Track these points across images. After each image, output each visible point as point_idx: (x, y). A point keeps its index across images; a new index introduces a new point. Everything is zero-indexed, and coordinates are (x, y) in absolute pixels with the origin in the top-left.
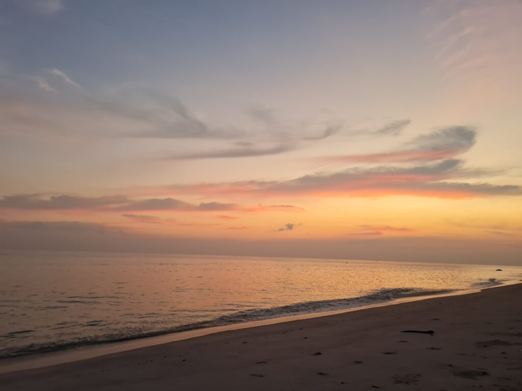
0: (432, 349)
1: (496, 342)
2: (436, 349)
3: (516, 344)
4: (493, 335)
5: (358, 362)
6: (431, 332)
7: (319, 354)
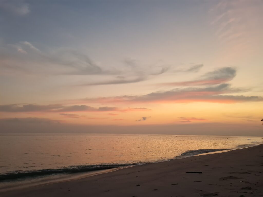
0: (197, 181)
1: (231, 177)
2: (198, 181)
3: (240, 178)
4: (231, 173)
5: (156, 190)
6: (200, 173)
7: (139, 185)
